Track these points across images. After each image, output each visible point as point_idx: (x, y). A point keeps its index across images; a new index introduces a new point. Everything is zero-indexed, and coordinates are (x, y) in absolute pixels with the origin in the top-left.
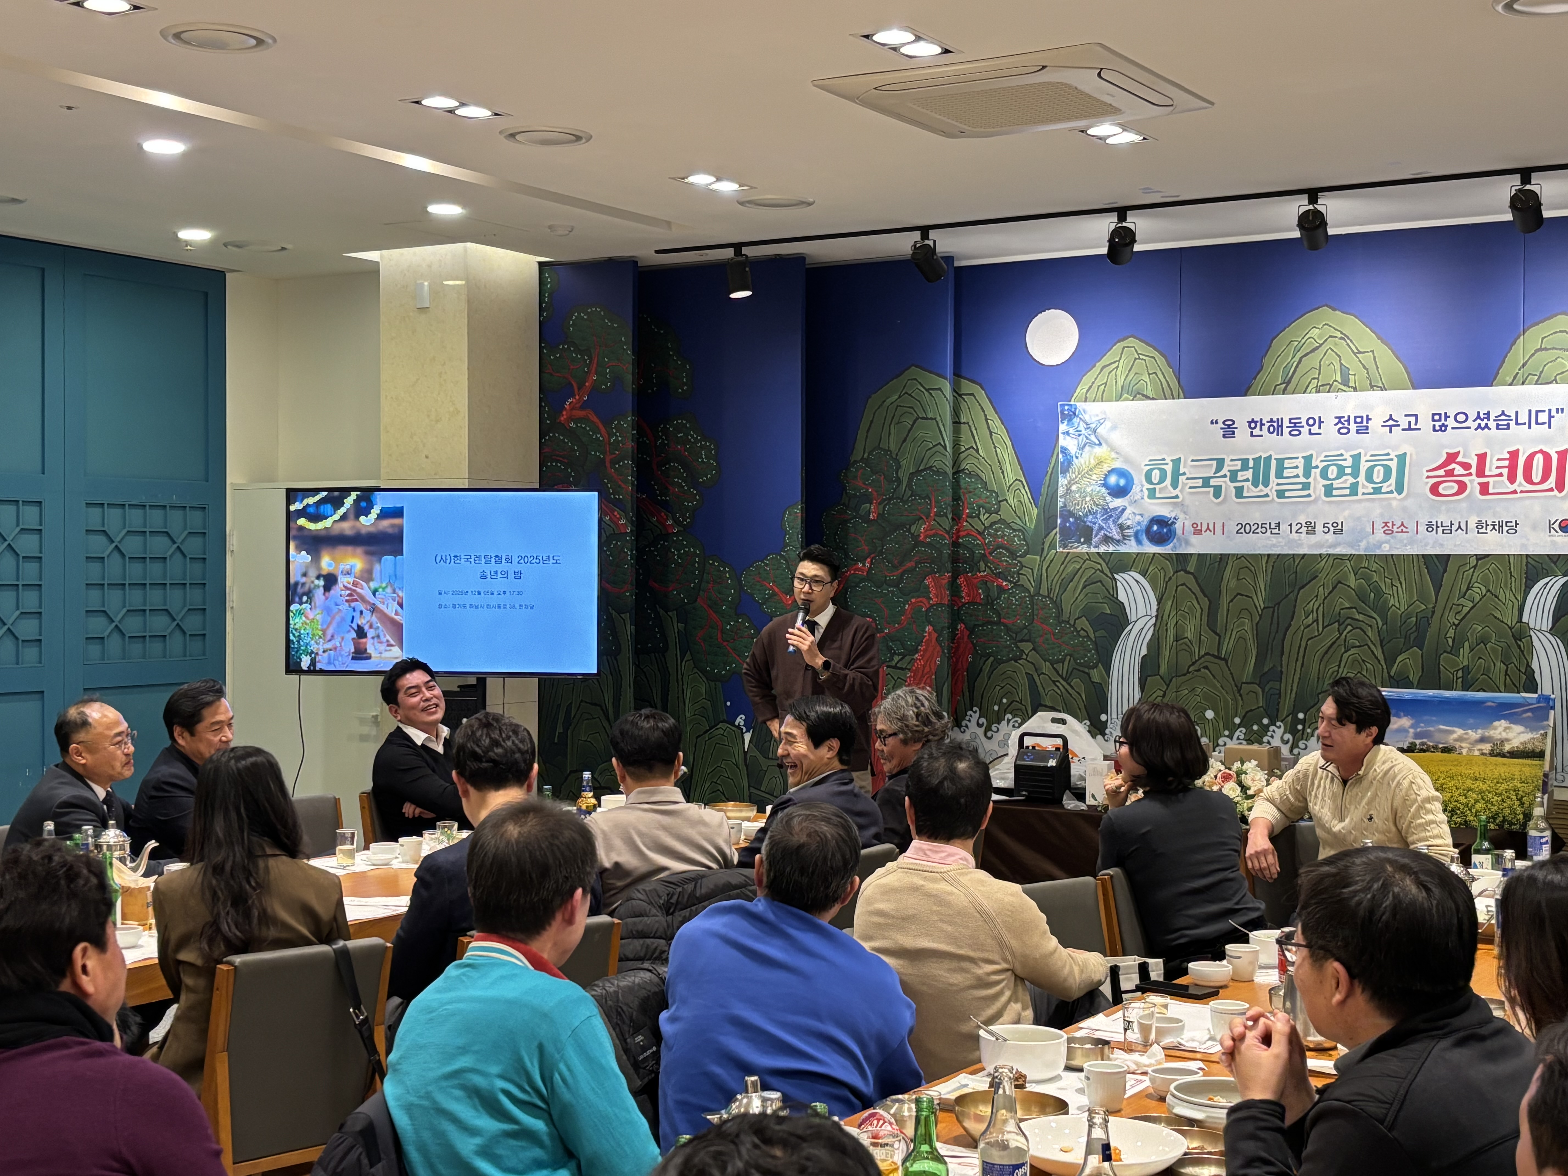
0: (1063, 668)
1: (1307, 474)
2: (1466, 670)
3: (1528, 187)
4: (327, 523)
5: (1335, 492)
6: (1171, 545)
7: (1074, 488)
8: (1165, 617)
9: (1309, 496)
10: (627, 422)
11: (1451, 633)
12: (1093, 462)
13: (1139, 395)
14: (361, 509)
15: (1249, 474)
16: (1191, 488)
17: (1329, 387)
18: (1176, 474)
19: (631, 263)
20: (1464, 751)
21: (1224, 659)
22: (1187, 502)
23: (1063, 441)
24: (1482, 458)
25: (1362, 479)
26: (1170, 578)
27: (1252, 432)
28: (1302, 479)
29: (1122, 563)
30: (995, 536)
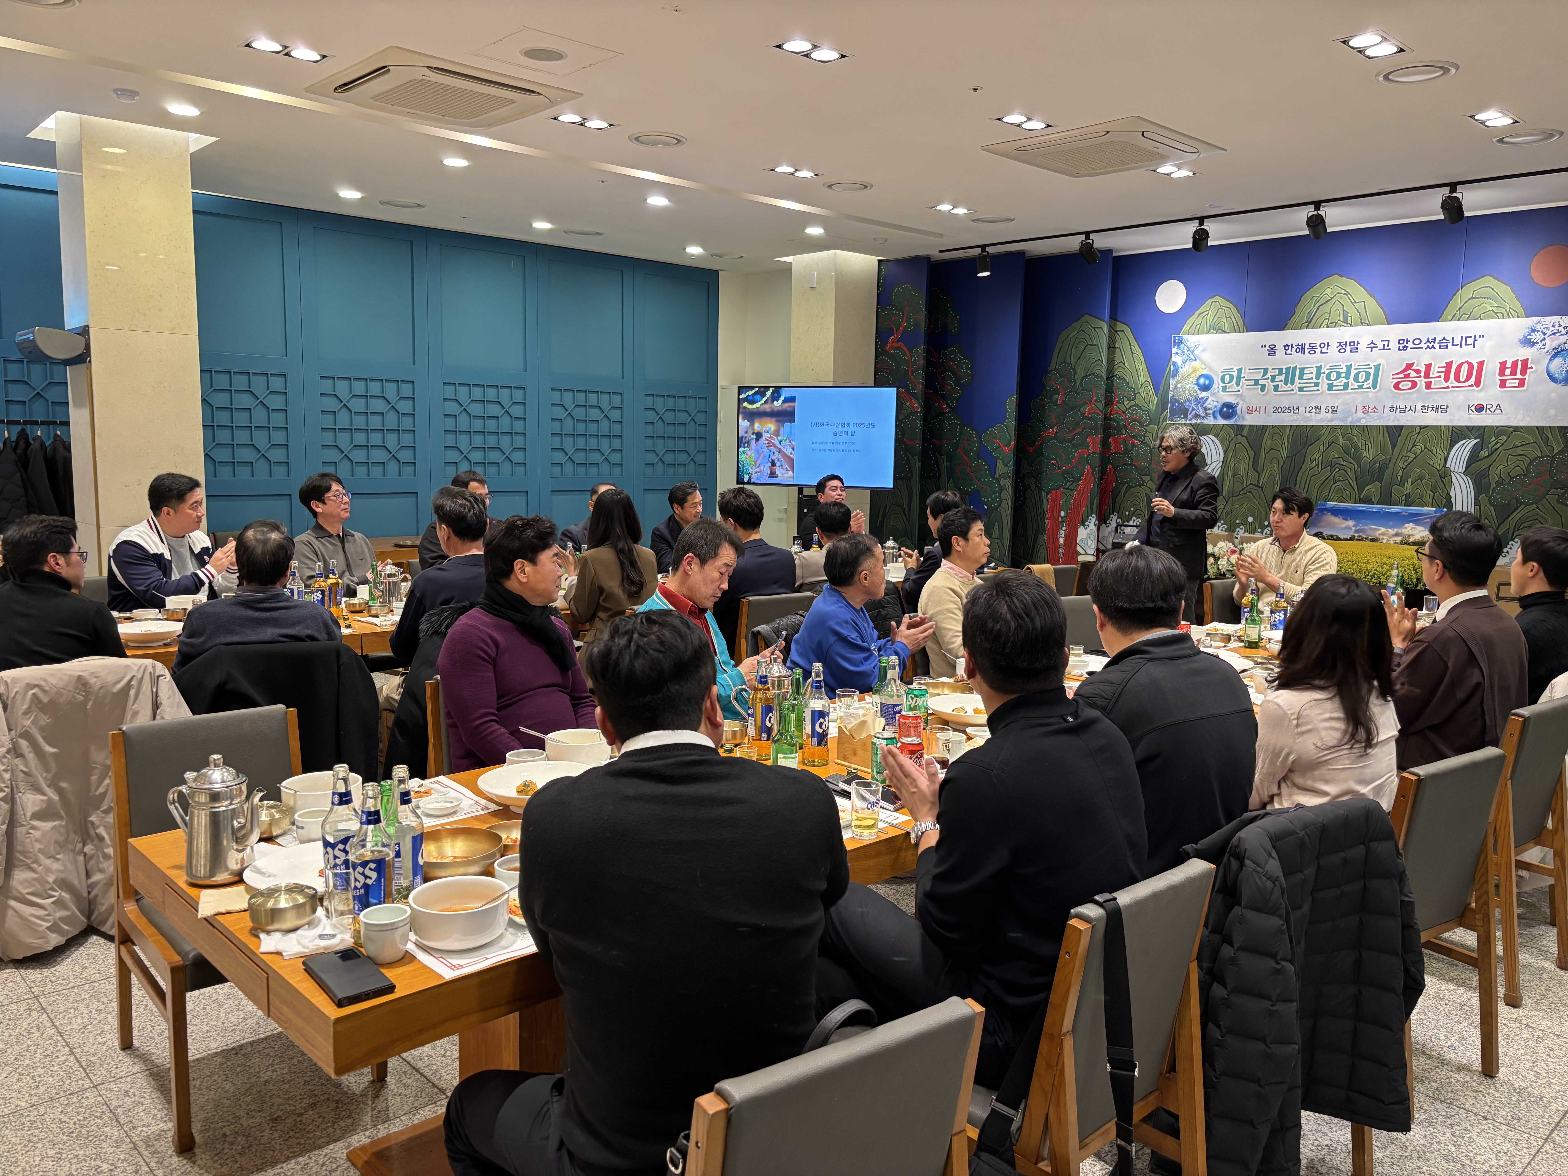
1: (1318, 377)
2: (1408, 496)
3: (1454, 195)
4: (758, 405)
5: (1334, 388)
6: (1234, 419)
7: (1179, 386)
8: (1228, 461)
9: (1318, 390)
10: (921, 349)
11: (1400, 473)
12: (1191, 371)
13: (1220, 330)
14: (774, 398)
15: (1283, 377)
16: (1247, 386)
17: (1335, 324)
18: (1239, 377)
19: (928, 258)
20: (1384, 541)
21: (1262, 488)
22: (1245, 394)
23: (1174, 358)
24: (1428, 367)
25: (1351, 380)
26: (1232, 439)
27: (1286, 352)
28: (1315, 380)
29: (1204, 430)
30: (1132, 414)
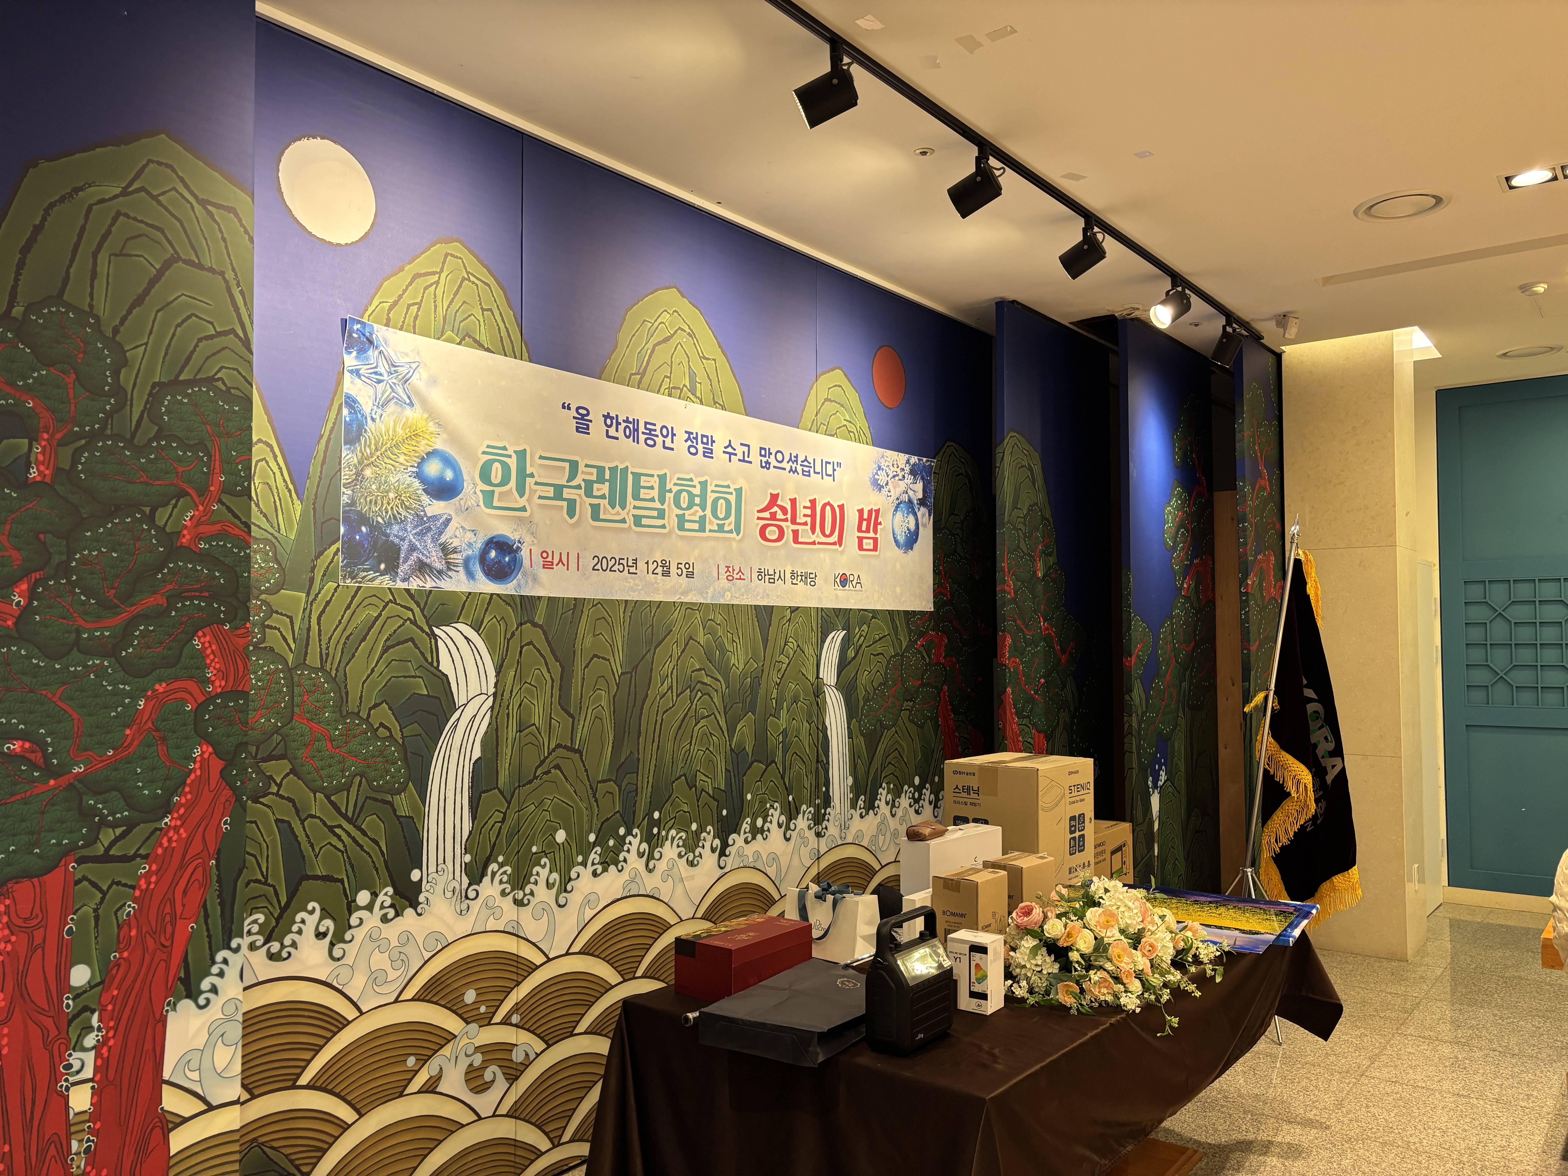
0: (347, 801)
1: (662, 499)
2: (785, 733)
5: (686, 526)
6: (515, 581)
7: (368, 472)
8: (507, 695)
9: (663, 527)
11: (775, 694)
12: (400, 433)
13: (468, 338)
15: (605, 489)
16: (540, 497)
17: (679, 392)
18: (522, 475)
21: (579, 752)
22: (535, 519)
24: (793, 501)
26: (513, 634)
27: (607, 431)
28: (658, 504)
29: (445, 609)
